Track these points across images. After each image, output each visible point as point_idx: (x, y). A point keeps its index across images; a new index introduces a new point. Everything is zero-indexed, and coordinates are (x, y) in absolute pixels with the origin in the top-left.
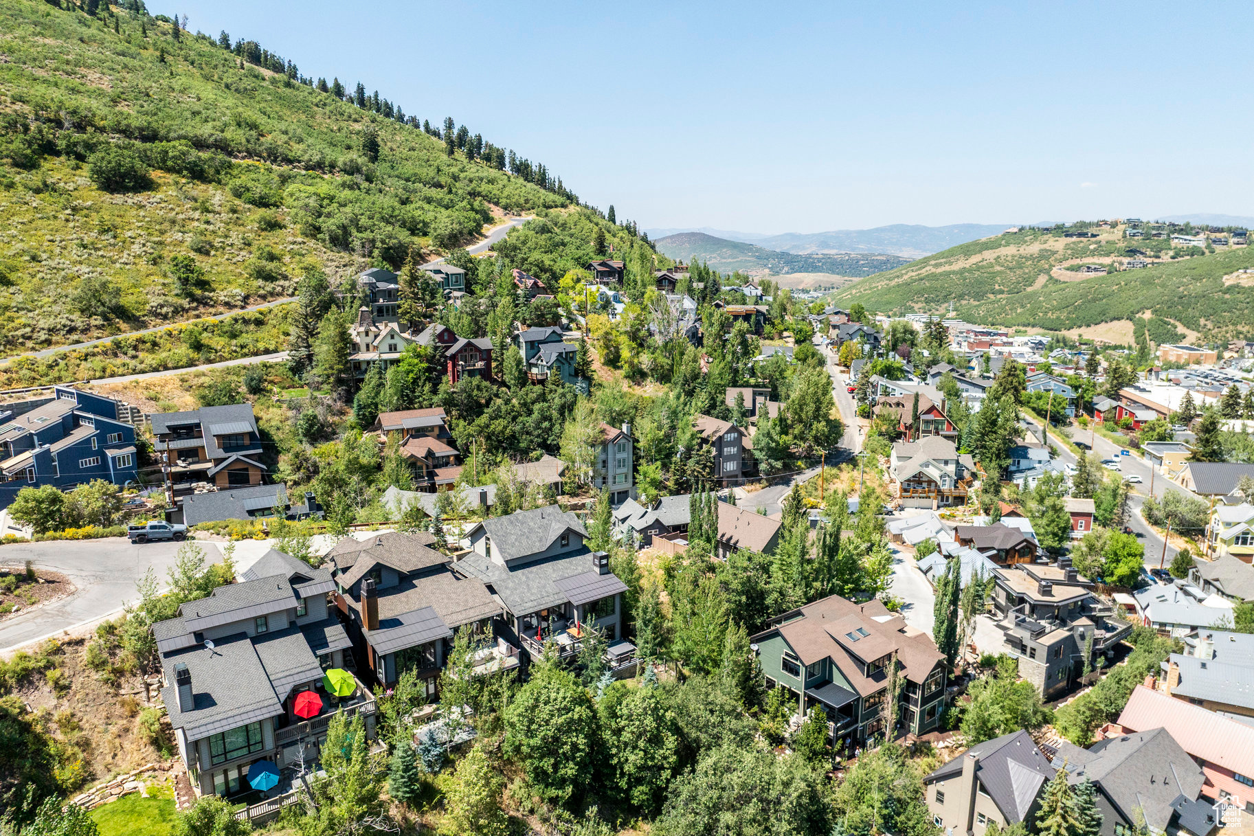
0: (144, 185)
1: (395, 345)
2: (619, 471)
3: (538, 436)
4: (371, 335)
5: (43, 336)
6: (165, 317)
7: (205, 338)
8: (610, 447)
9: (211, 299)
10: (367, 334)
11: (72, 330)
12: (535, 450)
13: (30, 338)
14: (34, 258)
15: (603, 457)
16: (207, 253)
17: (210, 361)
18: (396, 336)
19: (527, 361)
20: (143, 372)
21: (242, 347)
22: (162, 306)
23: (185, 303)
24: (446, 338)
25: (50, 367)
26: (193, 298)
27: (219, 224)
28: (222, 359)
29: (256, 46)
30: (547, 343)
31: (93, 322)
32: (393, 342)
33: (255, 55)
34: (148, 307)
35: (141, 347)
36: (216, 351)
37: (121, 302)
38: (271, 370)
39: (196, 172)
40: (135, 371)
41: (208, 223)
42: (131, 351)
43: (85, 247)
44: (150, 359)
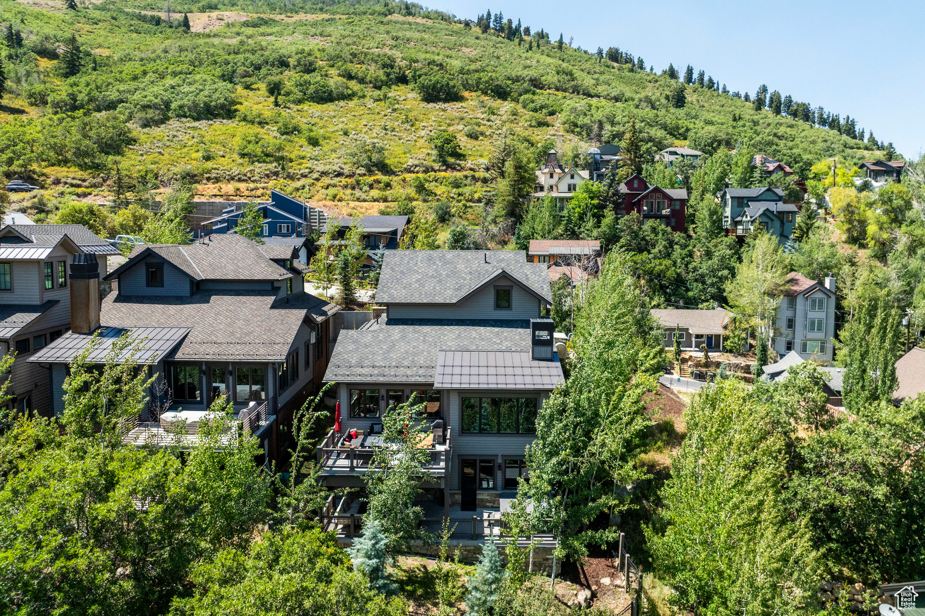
0: (457, 98)
1: (575, 186)
2: (810, 335)
3: (713, 285)
4: (556, 177)
5: (316, 175)
7: (430, 186)
8: (800, 300)
9: (459, 165)
10: (552, 176)
11: (339, 175)
12: (707, 301)
13: (306, 176)
14: (346, 133)
15: (789, 314)
16: (476, 138)
18: (576, 176)
19: (733, 219)
20: (365, 201)
21: (459, 195)
22: (416, 166)
23: (436, 166)
24: (636, 186)
26: (445, 163)
27: (497, 122)
29: (617, 50)
30: (760, 201)
31: (358, 172)
32: (572, 182)
33: (615, 56)
34: (405, 166)
35: (375, 185)
36: (436, 195)
37: (387, 161)
38: (469, 210)
39: (501, 93)
40: (358, 200)
41: (489, 120)
42: (366, 188)
43: (386, 130)
44: (375, 193)
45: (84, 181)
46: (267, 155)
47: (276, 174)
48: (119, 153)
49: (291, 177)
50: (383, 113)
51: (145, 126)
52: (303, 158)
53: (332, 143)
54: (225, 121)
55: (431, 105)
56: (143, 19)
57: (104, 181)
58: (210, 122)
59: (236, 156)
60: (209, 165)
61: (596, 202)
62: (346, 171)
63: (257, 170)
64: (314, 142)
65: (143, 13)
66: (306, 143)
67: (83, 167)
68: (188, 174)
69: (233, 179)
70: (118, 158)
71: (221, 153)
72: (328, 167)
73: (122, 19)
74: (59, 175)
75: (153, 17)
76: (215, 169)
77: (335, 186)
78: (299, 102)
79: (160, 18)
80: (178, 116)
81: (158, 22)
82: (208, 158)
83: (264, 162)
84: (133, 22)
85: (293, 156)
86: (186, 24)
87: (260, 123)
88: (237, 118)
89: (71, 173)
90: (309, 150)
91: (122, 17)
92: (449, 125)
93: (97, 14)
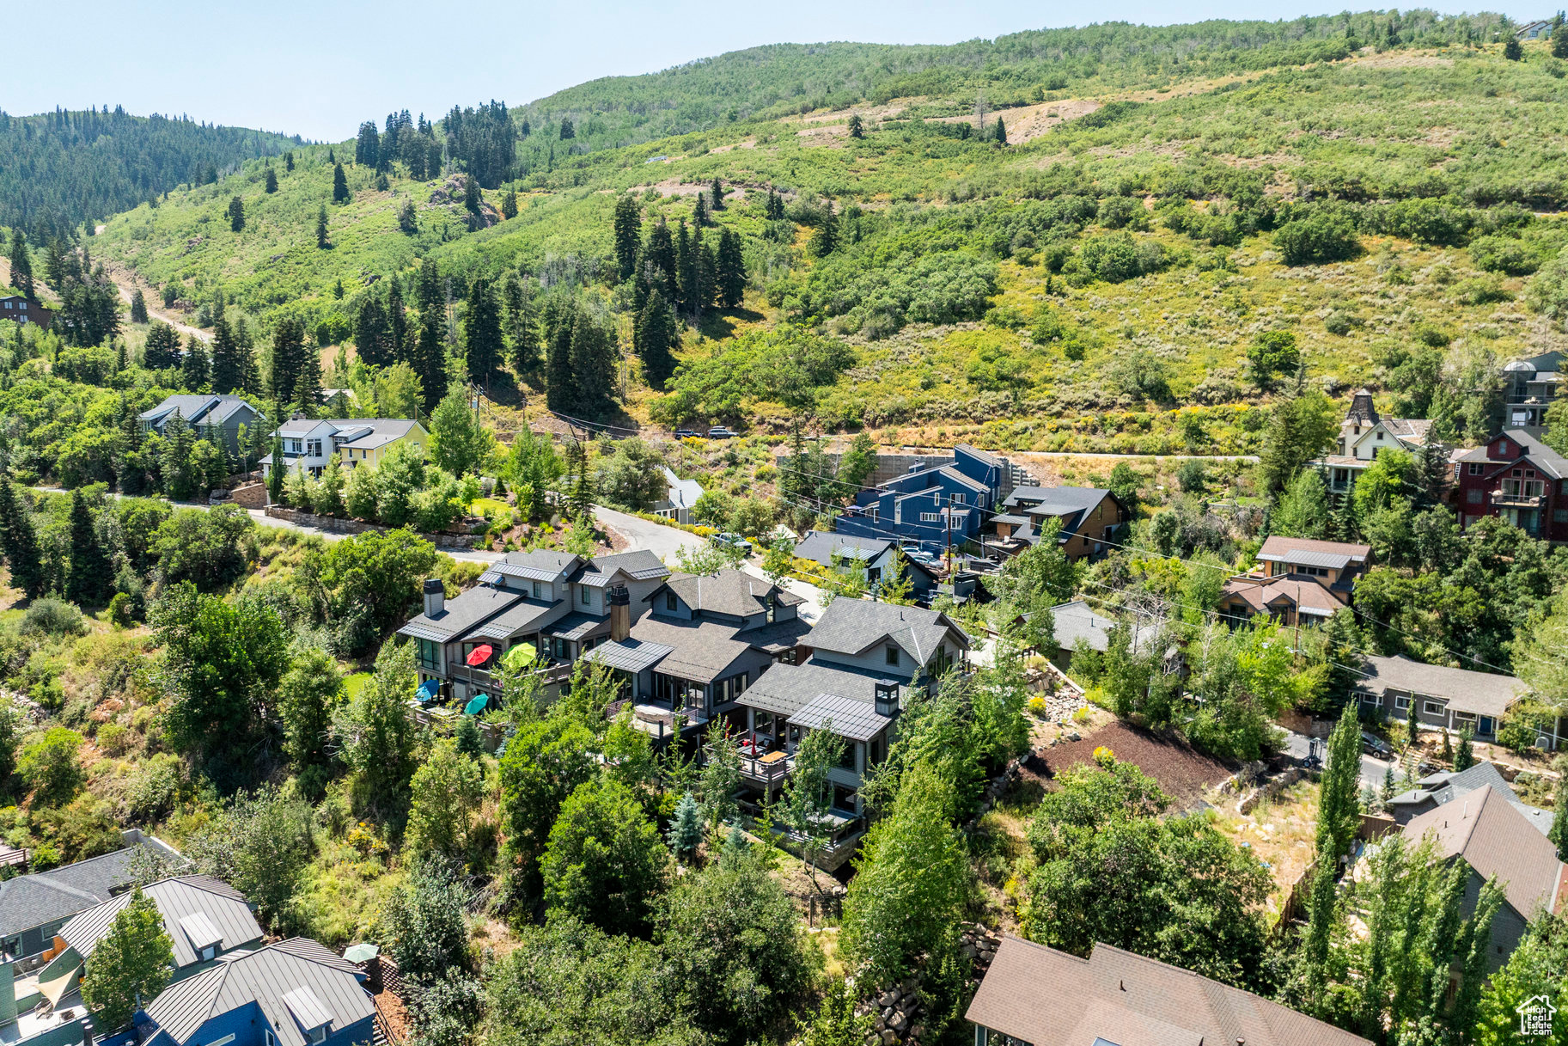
0: (1349, 251)
5: (1057, 408)
6: (1210, 402)
9: (1285, 385)
10: (1357, 431)
14: (1129, 335)
16: (1344, 333)
17: (1194, 452)
20: (1101, 452)
22: (1213, 389)
23: (1248, 388)
25: (1016, 434)
26: (1263, 382)
28: (1216, 452)
31: (1121, 400)
32: (1379, 443)
34: (1194, 390)
35: (1126, 427)
36: (1213, 441)
37: (1170, 382)
38: (1245, 471)
39: (1443, 235)
40: (1092, 450)
41: (1384, 296)
42: (1112, 431)
43: (1194, 324)
44: (1122, 439)
45: (787, 420)
46: (1003, 378)
47: (1004, 407)
48: (832, 381)
49: (1023, 412)
50: (1203, 293)
51: (875, 337)
52: (1050, 380)
53: (1102, 352)
54: (970, 324)
55: (1296, 269)
56: (946, 131)
57: (808, 419)
58: (952, 327)
59: (964, 381)
60: (927, 395)
61: (1396, 481)
62: (1102, 401)
63: (982, 402)
64: (1076, 354)
65: (948, 120)
66: (1063, 356)
67: (791, 402)
68: (897, 410)
69: (948, 415)
70: (828, 389)
71: (946, 377)
72: (1079, 394)
73: (919, 139)
74: (765, 414)
75: (960, 127)
76: (933, 402)
77: (1068, 428)
78: (1086, 281)
79: (969, 127)
80: (917, 320)
81: (965, 132)
82: (927, 386)
83: (997, 389)
84: (931, 140)
85: (1035, 378)
86: (1000, 133)
87: (1013, 326)
88: (987, 319)
89: (776, 410)
90: (1065, 368)
91: (918, 136)
92: (1309, 308)
93: (886, 137)
